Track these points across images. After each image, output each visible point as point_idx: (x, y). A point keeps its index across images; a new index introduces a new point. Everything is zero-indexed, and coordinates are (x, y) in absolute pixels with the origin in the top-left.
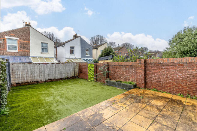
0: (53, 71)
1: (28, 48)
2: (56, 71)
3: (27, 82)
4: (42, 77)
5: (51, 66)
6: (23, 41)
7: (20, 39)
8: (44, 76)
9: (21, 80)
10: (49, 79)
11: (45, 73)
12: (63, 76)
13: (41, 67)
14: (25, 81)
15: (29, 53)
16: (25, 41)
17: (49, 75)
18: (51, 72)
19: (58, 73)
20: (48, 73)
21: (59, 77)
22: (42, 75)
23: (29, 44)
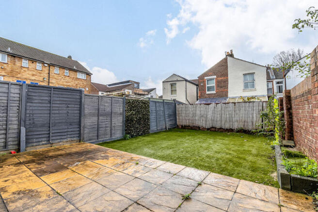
0: (218, 116)
1: (226, 86)
2: (223, 115)
3: (189, 126)
4: (204, 122)
5: (215, 108)
6: (221, 78)
7: (218, 77)
8: (206, 121)
9: (184, 123)
10: (213, 127)
11: (207, 116)
12: (236, 126)
13: (202, 109)
14: (188, 124)
15: (227, 93)
16: (223, 78)
17: (213, 120)
18: (214, 117)
19: (226, 119)
20: (211, 118)
21: (227, 126)
22: (204, 119)
23: (227, 81)
